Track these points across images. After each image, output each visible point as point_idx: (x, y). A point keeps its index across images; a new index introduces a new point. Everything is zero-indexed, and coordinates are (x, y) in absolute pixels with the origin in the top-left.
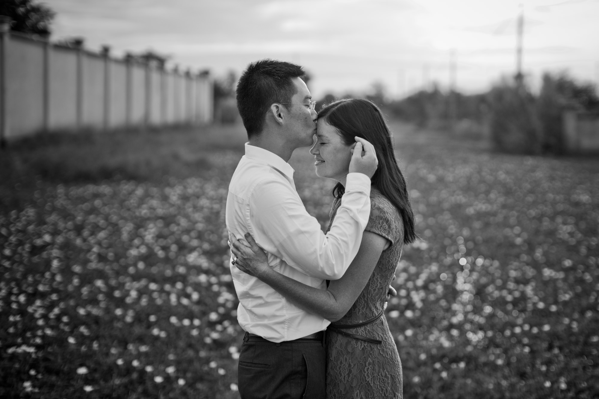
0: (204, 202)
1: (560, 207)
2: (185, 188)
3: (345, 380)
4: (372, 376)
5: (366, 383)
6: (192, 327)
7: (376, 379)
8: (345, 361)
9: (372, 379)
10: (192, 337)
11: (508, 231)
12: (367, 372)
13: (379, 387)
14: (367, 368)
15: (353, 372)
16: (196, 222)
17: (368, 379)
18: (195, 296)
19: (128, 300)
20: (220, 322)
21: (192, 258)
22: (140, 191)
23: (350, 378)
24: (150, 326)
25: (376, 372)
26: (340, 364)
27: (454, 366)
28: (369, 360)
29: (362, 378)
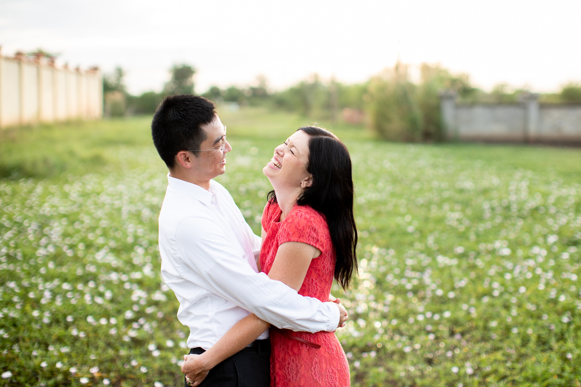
0: (104, 198)
1: (446, 194)
2: (84, 184)
3: (293, 380)
4: (319, 375)
5: (315, 382)
6: (109, 326)
7: (324, 376)
8: (292, 362)
9: (319, 377)
10: (111, 336)
11: (399, 220)
12: (314, 371)
13: (328, 384)
14: (314, 367)
15: (300, 372)
16: (100, 219)
17: (315, 377)
18: (108, 295)
19: (43, 301)
20: (135, 320)
21: (100, 256)
22: (39, 189)
23: (298, 377)
24: (67, 326)
25: (323, 370)
26: (288, 365)
27: (365, 355)
28: (315, 359)
29: (310, 377)
